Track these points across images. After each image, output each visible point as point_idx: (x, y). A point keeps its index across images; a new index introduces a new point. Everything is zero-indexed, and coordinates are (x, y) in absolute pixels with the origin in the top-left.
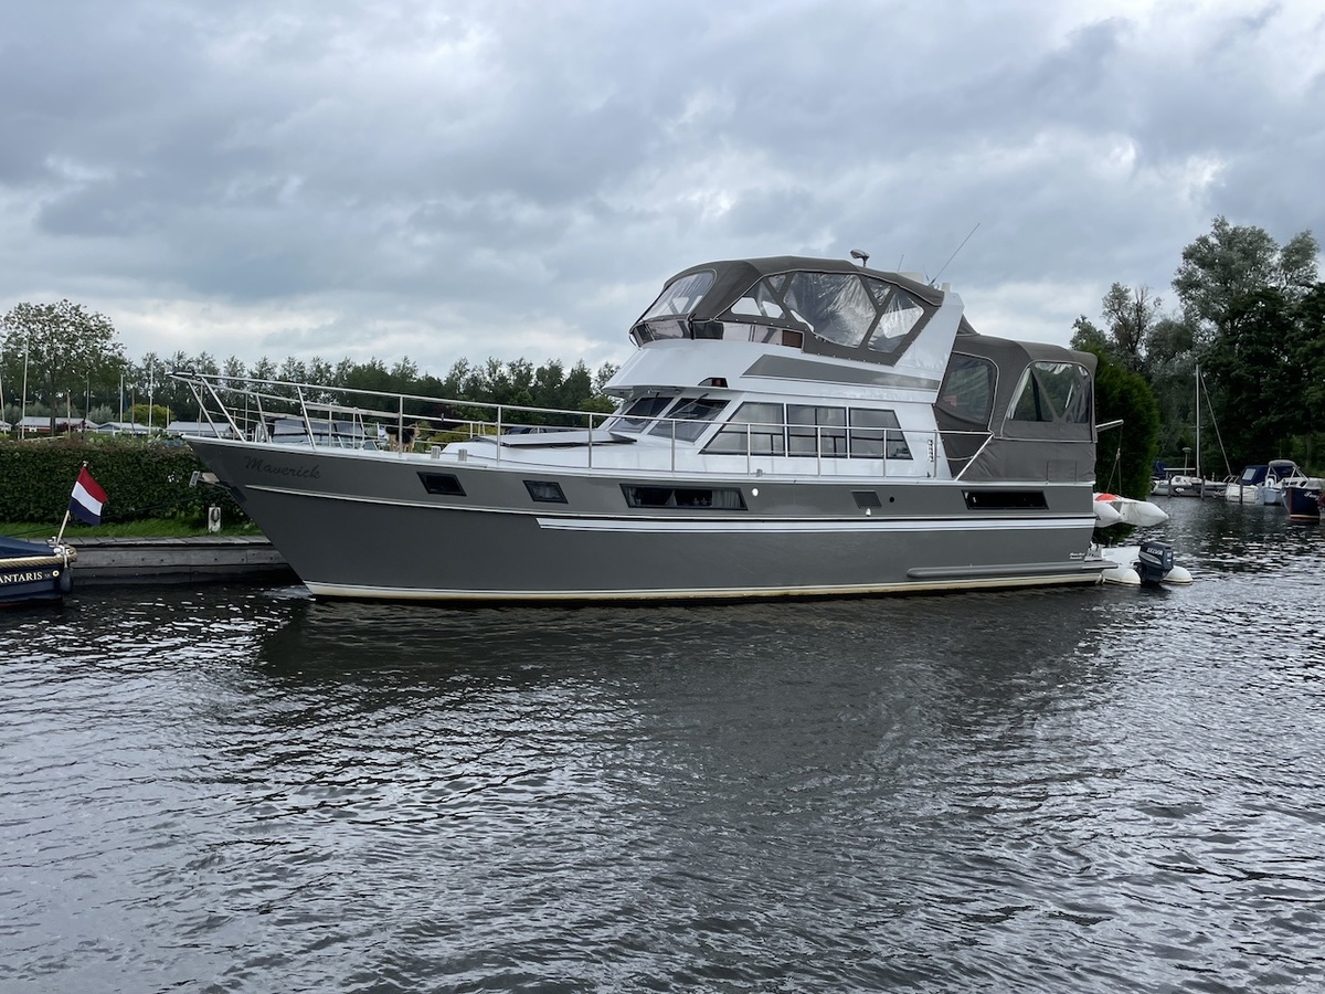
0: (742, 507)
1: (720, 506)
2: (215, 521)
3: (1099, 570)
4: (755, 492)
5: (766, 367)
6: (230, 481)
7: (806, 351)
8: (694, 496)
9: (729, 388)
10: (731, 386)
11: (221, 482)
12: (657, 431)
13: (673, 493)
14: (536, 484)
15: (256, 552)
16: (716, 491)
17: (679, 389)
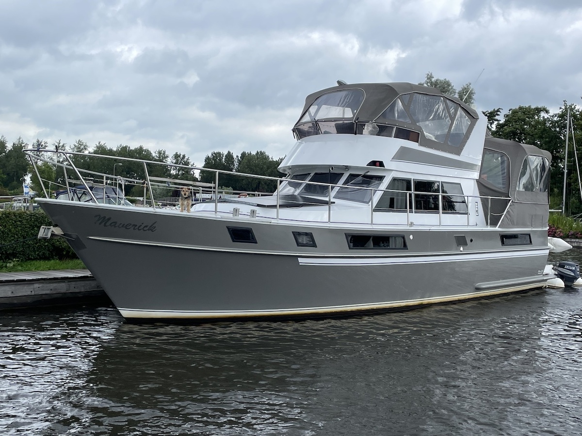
0: (405, 246)
1: (394, 247)
3: (546, 280)
4: (411, 237)
5: (403, 155)
6: (74, 235)
7: (421, 145)
8: (380, 241)
10: (386, 166)
11: (64, 235)
12: (340, 195)
13: (371, 239)
14: (299, 234)
15: (40, 285)
16: (392, 237)
17: (347, 168)
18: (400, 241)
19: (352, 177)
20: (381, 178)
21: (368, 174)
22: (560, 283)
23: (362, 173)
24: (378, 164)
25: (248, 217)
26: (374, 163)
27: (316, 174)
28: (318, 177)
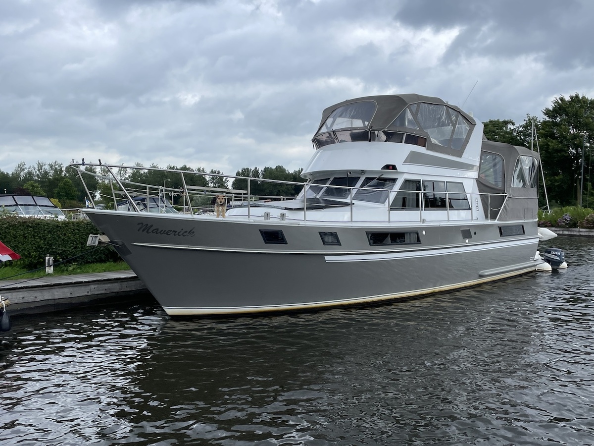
0: (419, 241)
1: (409, 242)
2: (50, 266)
3: (536, 265)
4: (424, 233)
5: (413, 159)
6: (120, 242)
7: (428, 149)
8: (397, 237)
9: (398, 170)
10: (399, 170)
11: (111, 242)
12: (359, 196)
13: (389, 235)
14: (325, 234)
16: (407, 233)
17: (363, 172)
18: (414, 236)
19: (368, 180)
20: (394, 180)
21: (383, 177)
22: (548, 267)
23: (377, 176)
24: (391, 167)
25: (278, 220)
26: (387, 167)
27: (335, 178)
28: (338, 181)
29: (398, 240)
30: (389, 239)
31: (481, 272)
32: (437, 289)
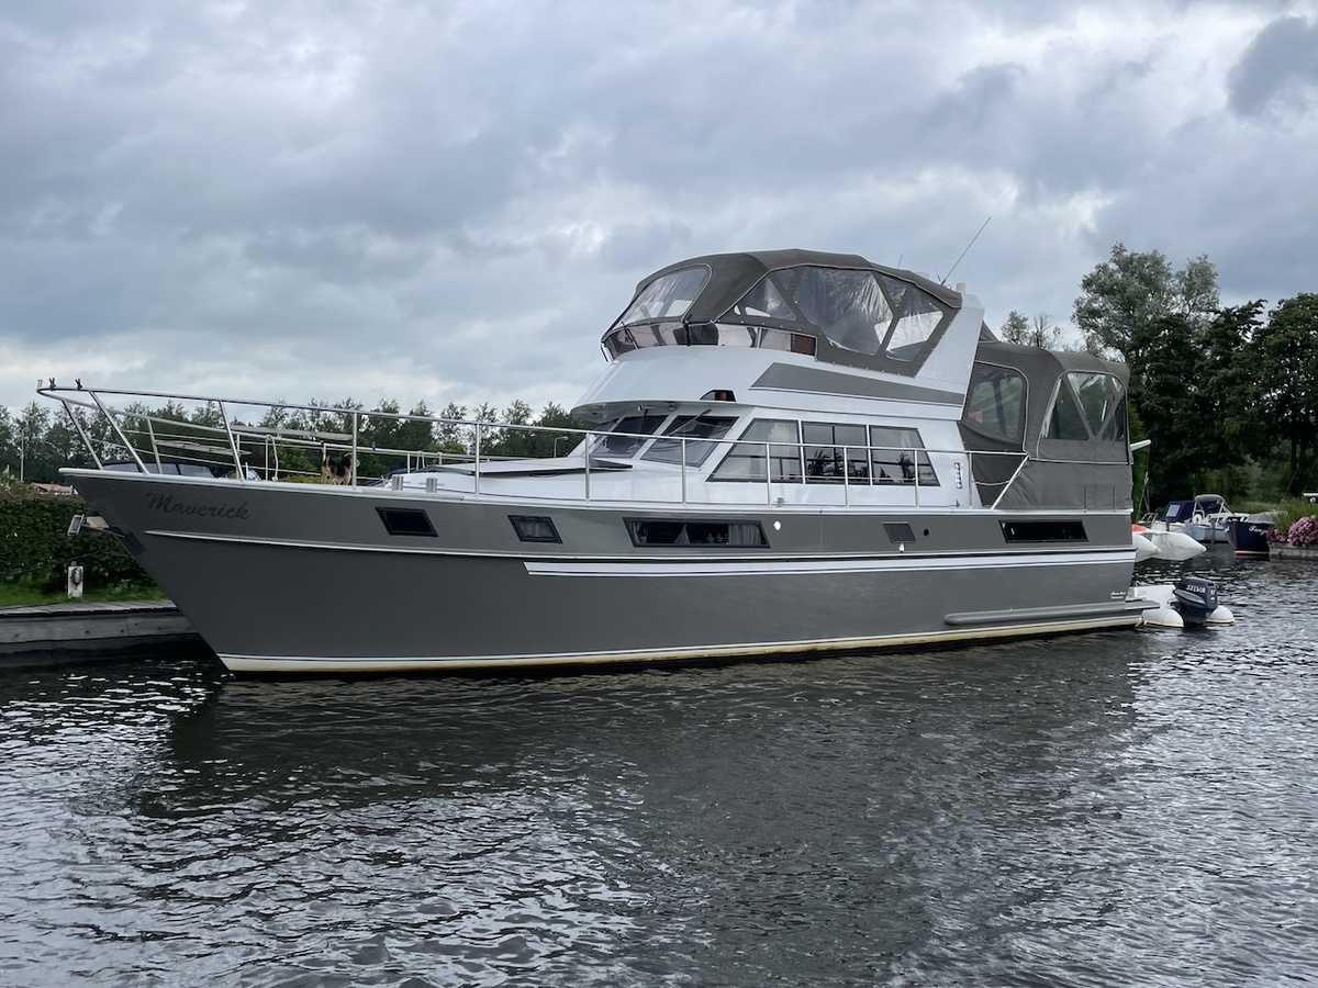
0: (763, 543)
1: (738, 543)
2: (77, 584)
3: (1139, 611)
4: (777, 526)
5: (776, 378)
6: (125, 528)
7: (820, 359)
8: (708, 532)
9: (737, 402)
10: (739, 400)
11: (110, 529)
12: (653, 455)
13: (684, 528)
14: (524, 519)
15: (139, 620)
16: (732, 525)
17: (673, 405)
18: (751, 534)
19: (682, 420)
20: (730, 421)
21: (710, 414)
22: (1177, 619)
23: (698, 414)
24: (724, 395)
25: (423, 492)
26: (718, 394)
27: (625, 419)
28: (629, 424)
29: (711, 538)
30: (684, 537)
31: (949, 617)
32: (824, 644)
